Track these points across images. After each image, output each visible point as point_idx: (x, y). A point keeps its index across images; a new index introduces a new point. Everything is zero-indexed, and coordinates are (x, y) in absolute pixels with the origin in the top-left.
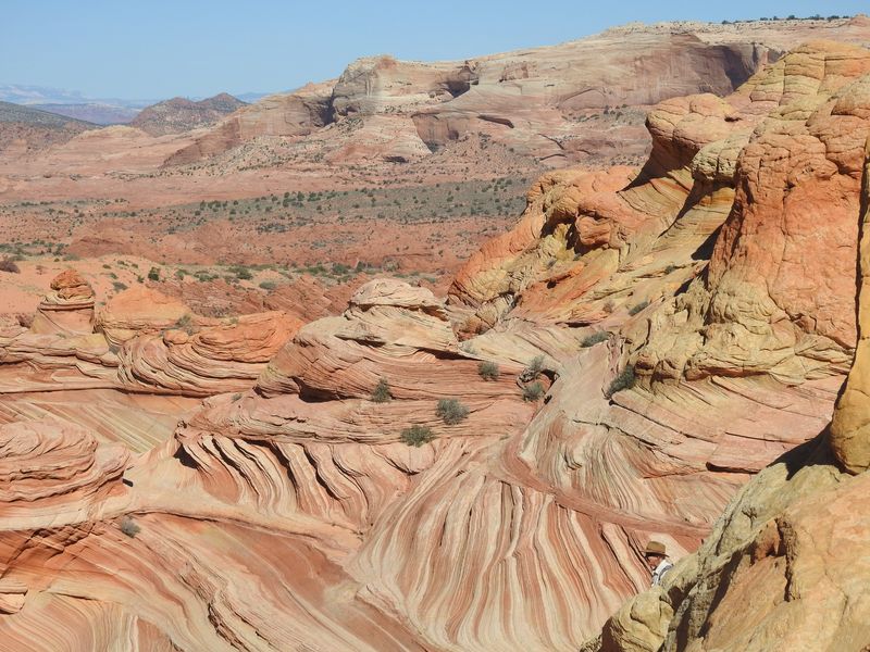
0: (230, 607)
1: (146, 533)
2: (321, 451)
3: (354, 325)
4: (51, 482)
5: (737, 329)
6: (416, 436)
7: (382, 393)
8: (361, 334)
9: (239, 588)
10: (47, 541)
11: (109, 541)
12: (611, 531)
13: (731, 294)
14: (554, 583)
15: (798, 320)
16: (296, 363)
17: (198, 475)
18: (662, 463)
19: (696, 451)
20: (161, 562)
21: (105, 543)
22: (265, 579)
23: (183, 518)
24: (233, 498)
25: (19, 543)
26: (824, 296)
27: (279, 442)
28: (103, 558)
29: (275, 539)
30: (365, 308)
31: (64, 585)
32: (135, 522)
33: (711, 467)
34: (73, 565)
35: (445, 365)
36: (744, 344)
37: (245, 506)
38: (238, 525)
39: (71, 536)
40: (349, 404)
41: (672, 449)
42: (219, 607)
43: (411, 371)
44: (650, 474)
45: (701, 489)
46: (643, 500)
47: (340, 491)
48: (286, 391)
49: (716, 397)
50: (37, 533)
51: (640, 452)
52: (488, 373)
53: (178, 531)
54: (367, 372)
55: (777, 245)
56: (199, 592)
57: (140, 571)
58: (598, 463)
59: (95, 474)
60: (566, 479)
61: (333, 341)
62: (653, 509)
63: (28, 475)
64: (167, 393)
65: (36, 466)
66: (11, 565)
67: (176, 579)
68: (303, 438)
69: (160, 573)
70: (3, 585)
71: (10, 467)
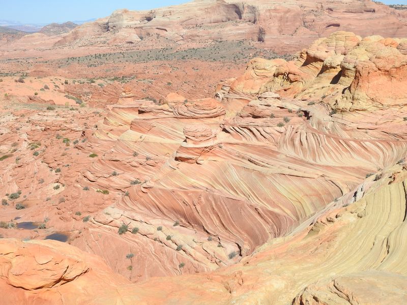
1: (224, 147)
2: (260, 129)
3: (264, 102)
4: (206, 137)
5: (360, 101)
6: (280, 125)
7: (272, 116)
8: (266, 104)
10: (207, 149)
11: (218, 149)
12: (341, 141)
13: (358, 95)
14: (332, 151)
15: (372, 99)
16: (250, 110)
17: (231, 136)
18: (348, 128)
19: (355, 126)
20: (230, 153)
23: (231, 144)
24: (241, 139)
25: (202, 150)
26: (377, 95)
27: (250, 127)
28: (216, 152)
29: (256, 147)
30: (265, 98)
31: (211, 158)
32: (221, 145)
33: (358, 128)
34: (212, 154)
35: (282, 110)
36: (362, 104)
37: (244, 141)
38: (244, 145)
39: (211, 148)
40: (265, 119)
41: (350, 125)
43: (277, 111)
44: (345, 130)
45: (357, 133)
46: (345, 135)
47: (267, 137)
48: (248, 116)
49: (357, 115)
50: (205, 148)
51: (343, 126)
52: (290, 111)
53: (231, 147)
54: (268, 111)
55: (367, 85)
56: (244, 158)
58: (334, 128)
59: (213, 135)
60: (327, 132)
61: (259, 106)
62: (348, 137)
63: (202, 136)
64: (188, 118)
65: (203, 134)
66: (201, 154)
67: (236, 156)
68: (255, 126)
69: (231, 155)
70: (200, 158)
71: (199, 134)
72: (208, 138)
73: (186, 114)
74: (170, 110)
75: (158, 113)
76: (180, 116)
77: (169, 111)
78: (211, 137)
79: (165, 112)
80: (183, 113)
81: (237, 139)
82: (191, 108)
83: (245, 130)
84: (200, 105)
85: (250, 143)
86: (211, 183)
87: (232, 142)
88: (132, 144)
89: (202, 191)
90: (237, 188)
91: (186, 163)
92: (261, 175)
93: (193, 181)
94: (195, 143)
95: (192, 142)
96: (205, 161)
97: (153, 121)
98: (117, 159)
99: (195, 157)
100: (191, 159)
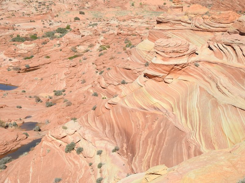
0: (221, 84)
1: (201, 66)
2: (244, 48)
4: (179, 53)
9: (223, 80)
10: (178, 67)
11: (192, 67)
16: (238, 26)
17: (213, 53)
20: (204, 73)
21: (191, 68)
22: (230, 78)
23: (209, 62)
24: (221, 58)
25: (172, 67)
27: (233, 45)
28: (191, 72)
29: (232, 69)
31: (181, 77)
32: (198, 63)
34: (184, 73)
37: (225, 60)
38: (223, 65)
39: (183, 66)
42: (219, 84)
48: (235, 33)
50: (176, 65)
53: (208, 66)
56: (214, 80)
57: (199, 75)
59: (189, 52)
63: (174, 52)
64: (203, 31)
65: (175, 50)
66: (169, 72)
67: (208, 77)
68: (239, 45)
69: (204, 76)
70: (168, 77)
71: (170, 50)
72: (181, 55)
73: (201, 27)
74: (189, 21)
75: (175, 24)
76: (196, 28)
77: (187, 23)
78: (185, 53)
79: (183, 24)
80: (198, 25)
81: (218, 58)
82: (207, 21)
83: (229, 48)
84: (217, 17)
85: (229, 64)
86: (173, 106)
87: (212, 61)
88: (145, 54)
89: (162, 113)
90: (190, 116)
91: (154, 81)
92: (216, 103)
93: (155, 101)
94: (164, 59)
95: (162, 58)
96: (174, 80)
97: (169, 32)
98: (130, 67)
99: (161, 75)
100: (157, 76)
